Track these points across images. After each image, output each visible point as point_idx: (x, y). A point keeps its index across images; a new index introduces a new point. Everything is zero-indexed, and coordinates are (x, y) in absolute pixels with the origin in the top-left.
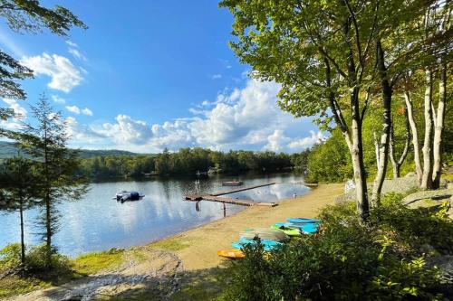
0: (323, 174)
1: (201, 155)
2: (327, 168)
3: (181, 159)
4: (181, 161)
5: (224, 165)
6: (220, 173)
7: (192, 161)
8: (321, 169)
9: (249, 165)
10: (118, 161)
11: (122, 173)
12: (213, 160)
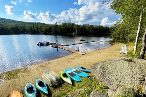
0: (118, 38)
1: (70, 26)
2: (121, 35)
3: (62, 27)
4: (62, 28)
5: (79, 31)
6: (77, 34)
7: (66, 28)
8: (118, 36)
9: (91, 31)
10: (39, 27)
11: (40, 32)
12: (75, 28)
